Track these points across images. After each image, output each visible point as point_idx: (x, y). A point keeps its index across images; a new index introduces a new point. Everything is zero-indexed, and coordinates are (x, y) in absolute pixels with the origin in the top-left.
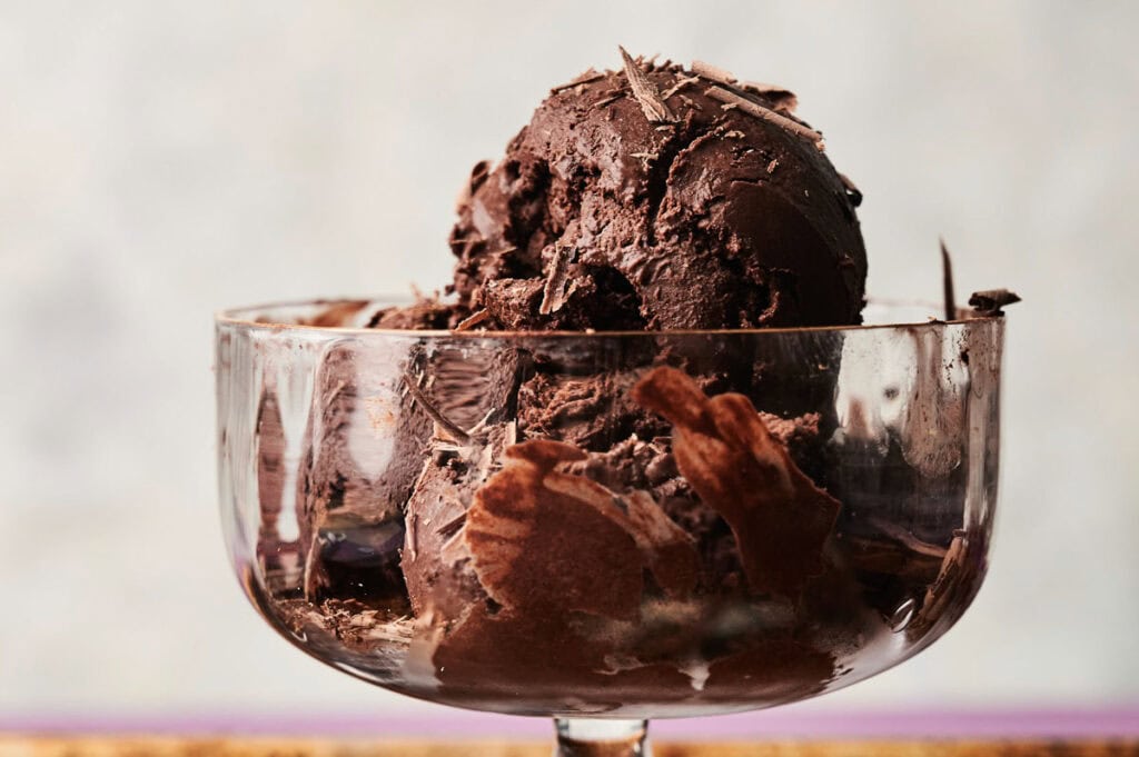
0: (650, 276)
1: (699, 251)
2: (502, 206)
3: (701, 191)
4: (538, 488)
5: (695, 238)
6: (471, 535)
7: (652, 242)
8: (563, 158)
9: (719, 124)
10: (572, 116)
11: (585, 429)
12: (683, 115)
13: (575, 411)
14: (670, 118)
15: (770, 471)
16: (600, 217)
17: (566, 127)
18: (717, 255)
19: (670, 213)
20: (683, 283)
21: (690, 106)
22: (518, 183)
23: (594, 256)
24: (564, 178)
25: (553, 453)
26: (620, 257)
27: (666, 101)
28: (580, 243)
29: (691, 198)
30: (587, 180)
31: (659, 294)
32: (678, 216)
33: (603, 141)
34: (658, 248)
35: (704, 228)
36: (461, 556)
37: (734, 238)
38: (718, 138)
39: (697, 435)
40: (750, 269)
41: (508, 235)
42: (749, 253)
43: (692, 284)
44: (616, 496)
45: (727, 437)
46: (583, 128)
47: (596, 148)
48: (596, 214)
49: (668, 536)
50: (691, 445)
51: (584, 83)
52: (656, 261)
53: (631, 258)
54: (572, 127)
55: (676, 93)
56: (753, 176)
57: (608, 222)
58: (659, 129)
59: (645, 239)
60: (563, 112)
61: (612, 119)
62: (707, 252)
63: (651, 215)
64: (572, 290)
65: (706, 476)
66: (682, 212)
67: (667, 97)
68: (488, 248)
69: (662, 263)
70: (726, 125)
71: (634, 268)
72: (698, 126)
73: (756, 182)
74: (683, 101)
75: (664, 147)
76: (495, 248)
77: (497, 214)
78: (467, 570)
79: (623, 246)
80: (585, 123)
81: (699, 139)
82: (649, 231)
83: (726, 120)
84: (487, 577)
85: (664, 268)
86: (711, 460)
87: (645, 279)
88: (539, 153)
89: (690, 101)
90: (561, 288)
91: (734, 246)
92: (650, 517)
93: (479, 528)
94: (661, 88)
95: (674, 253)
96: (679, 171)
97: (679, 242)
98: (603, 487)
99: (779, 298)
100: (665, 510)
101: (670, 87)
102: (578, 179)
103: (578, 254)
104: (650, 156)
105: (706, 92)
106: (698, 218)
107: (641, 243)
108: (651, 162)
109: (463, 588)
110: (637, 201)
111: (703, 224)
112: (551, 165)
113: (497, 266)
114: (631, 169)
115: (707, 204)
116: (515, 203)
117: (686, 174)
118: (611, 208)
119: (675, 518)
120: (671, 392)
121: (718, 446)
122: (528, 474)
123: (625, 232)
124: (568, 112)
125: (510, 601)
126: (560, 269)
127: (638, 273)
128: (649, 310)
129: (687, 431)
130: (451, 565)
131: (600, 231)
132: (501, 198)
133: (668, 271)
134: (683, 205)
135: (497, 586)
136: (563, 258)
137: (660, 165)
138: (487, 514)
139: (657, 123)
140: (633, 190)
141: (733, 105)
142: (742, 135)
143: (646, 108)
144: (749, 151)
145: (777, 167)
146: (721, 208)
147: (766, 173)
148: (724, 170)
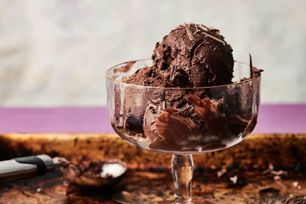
0: (191, 72)
1: (200, 67)
2: (162, 53)
3: (200, 56)
4: (169, 117)
5: (199, 65)
6: (156, 125)
7: (191, 66)
8: (174, 47)
9: (204, 41)
10: (175, 38)
11: (178, 103)
12: (197, 39)
13: (176, 99)
14: (195, 40)
15: (214, 113)
16: (181, 60)
17: (174, 41)
18: (204, 68)
19: (194, 60)
20: (197, 74)
21: (199, 37)
22: (165, 49)
23: (180, 68)
24: (174, 51)
25: (172, 111)
26: (185, 68)
27: (194, 36)
28: (177, 65)
29: (199, 57)
30: (178, 52)
31: (192, 76)
32: (196, 61)
33: (181, 45)
34: (192, 67)
35: (201, 63)
36: (154, 129)
37: (207, 65)
38: (204, 44)
39: (199, 107)
40: (210, 71)
41: (163, 59)
42: (210, 68)
43: (199, 74)
44: (184, 119)
45: (205, 107)
46: (178, 41)
47: (180, 46)
48: (180, 59)
49: (194, 126)
50: (198, 109)
51: (178, 30)
52: (192, 69)
53: (187, 69)
54: (175, 41)
55: (196, 34)
56: (210, 52)
57: (182, 61)
58: (192, 42)
59: (190, 65)
60: (174, 37)
61: (183, 40)
62: (201, 68)
63: (191, 60)
64: (176, 75)
65: (201, 115)
66: (197, 60)
67: (194, 34)
68: (159, 61)
69: (193, 70)
70: (206, 41)
71: (188, 71)
72: (200, 41)
73: (211, 53)
74: (197, 36)
75: (193, 46)
76: (161, 61)
77: (161, 54)
78: (156, 131)
79: (185, 66)
80: (178, 40)
81: (200, 45)
82: (190, 63)
83: (206, 39)
84: (160, 133)
86: (203, 112)
87: (190, 73)
88: (169, 45)
89: (199, 36)
90: (174, 75)
91: (207, 67)
92: (190, 123)
93: (158, 124)
94: (193, 32)
95: (195, 68)
96: (196, 52)
97: (196, 66)
98: (181, 117)
99: (216, 76)
100: (193, 121)
101: (195, 32)
102: (177, 51)
103: (177, 68)
104: (191, 48)
105: (202, 33)
106: (200, 61)
107: (189, 66)
108: (191, 50)
109: (155, 135)
110: (188, 57)
111: (201, 62)
112: (172, 48)
113: (161, 66)
114: (187, 51)
115: (202, 58)
116: (164, 52)
117: (198, 52)
118: (183, 58)
119: (195, 123)
120: (194, 99)
121: (204, 109)
122: (167, 114)
123: (186, 63)
124: (175, 37)
125: (164, 138)
126: (173, 70)
127: (188, 72)
128: (190, 79)
129: (197, 106)
130: (153, 130)
131: (181, 63)
132: (162, 51)
133: (194, 71)
134: (197, 59)
135: (161, 135)
136: (174, 68)
137: (193, 50)
138: (159, 122)
139: (192, 41)
140: (187, 55)
141: (207, 36)
142: (209, 43)
143: (190, 38)
144: (210, 46)
145: (215, 49)
146: (204, 59)
147: (213, 51)
148: (205, 51)
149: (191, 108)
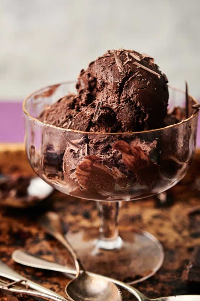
0: (119, 111)
1: (130, 105)
2: (87, 82)
3: (131, 91)
4: (92, 166)
5: (129, 102)
6: (77, 174)
7: (120, 103)
8: (100, 79)
9: (136, 72)
10: (102, 69)
12: (128, 70)
13: (101, 141)
14: (125, 72)
15: (145, 161)
16: (108, 94)
17: (101, 71)
18: (134, 106)
19: (123, 97)
20: (127, 113)
21: (130, 68)
22: (90, 78)
23: (106, 105)
24: (100, 84)
25: (95, 159)
26: (112, 105)
27: (124, 66)
28: (103, 100)
29: (129, 93)
30: (105, 85)
31: (121, 114)
32: (125, 98)
33: (109, 77)
34: (121, 105)
35: (131, 100)
36: (74, 177)
37: (138, 102)
38: (136, 77)
39: (128, 155)
40: (142, 109)
41: (88, 89)
42: (142, 106)
43: (129, 113)
44: (109, 168)
45: (135, 155)
46: (104, 72)
47: (107, 78)
48: (107, 94)
49: (121, 176)
50: (127, 157)
51: (105, 57)
52: (120, 107)
53: (115, 107)
54: (102, 71)
55: (126, 64)
56: (143, 87)
57: (110, 96)
58: (122, 74)
59: (118, 102)
60: (100, 67)
61: (111, 71)
62: (132, 106)
63: (119, 96)
64: (100, 114)
65: (130, 164)
66: (127, 97)
67: (124, 65)
68: (84, 91)
69: (122, 108)
70: (137, 73)
71: (115, 109)
72: (132, 73)
73: (144, 89)
74: (128, 66)
75: (123, 80)
77: (86, 84)
78: (76, 180)
79: (113, 103)
80: (105, 71)
81: (131, 78)
82: (119, 100)
83: (138, 71)
84: (80, 183)
85: (122, 109)
86: (131, 160)
87: (118, 111)
88: (95, 76)
89: (129, 66)
90: (98, 114)
91: (138, 104)
92: (117, 173)
93: (78, 172)
94: (123, 61)
95: (125, 106)
96: (126, 86)
97: (126, 103)
98: (106, 166)
99: (148, 115)
100: (120, 171)
101: (125, 61)
102: (103, 85)
103: (102, 104)
104: (119, 82)
105: (133, 63)
106: (130, 98)
107: (117, 103)
108: (120, 84)
109: (75, 183)
110: (116, 93)
111: (131, 99)
112: (97, 80)
113: (85, 98)
114: (115, 85)
115: (132, 95)
116: (90, 82)
117: (128, 87)
118: (110, 93)
119: (122, 172)
120: (122, 146)
121: (133, 157)
122: (89, 163)
123: (113, 100)
124: (101, 67)
125: (85, 187)
126: (98, 109)
127: (116, 110)
128: (118, 118)
129: (126, 154)
130: (72, 178)
131: (108, 98)
133: (123, 110)
134: (127, 95)
135: (82, 185)
136: (99, 105)
137: (122, 84)
138: (80, 170)
140: (115, 91)
141: (139, 67)
142: (141, 75)
143: (119, 69)
144: (143, 80)
145: (149, 83)
146: (135, 96)
147: (146, 85)
148: (137, 86)
149: (118, 152)
